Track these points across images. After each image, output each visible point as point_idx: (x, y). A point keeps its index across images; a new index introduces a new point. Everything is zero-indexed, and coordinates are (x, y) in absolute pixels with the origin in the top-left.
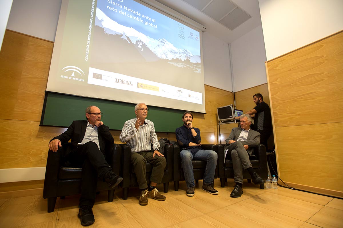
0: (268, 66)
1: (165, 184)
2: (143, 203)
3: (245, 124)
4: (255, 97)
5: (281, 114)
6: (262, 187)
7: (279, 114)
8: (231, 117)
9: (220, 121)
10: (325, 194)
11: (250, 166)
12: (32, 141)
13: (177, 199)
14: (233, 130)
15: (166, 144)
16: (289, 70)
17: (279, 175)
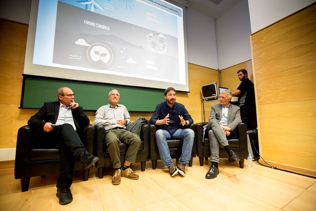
0: (252, 40)
1: (142, 163)
2: (115, 182)
5: (265, 90)
6: (241, 166)
7: (263, 90)
8: (215, 94)
9: (205, 100)
11: (227, 144)
12: (14, 123)
13: (151, 179)
14: (212, 108)
15: (142, 123)
16: (275, 42)
17: (261, 154)
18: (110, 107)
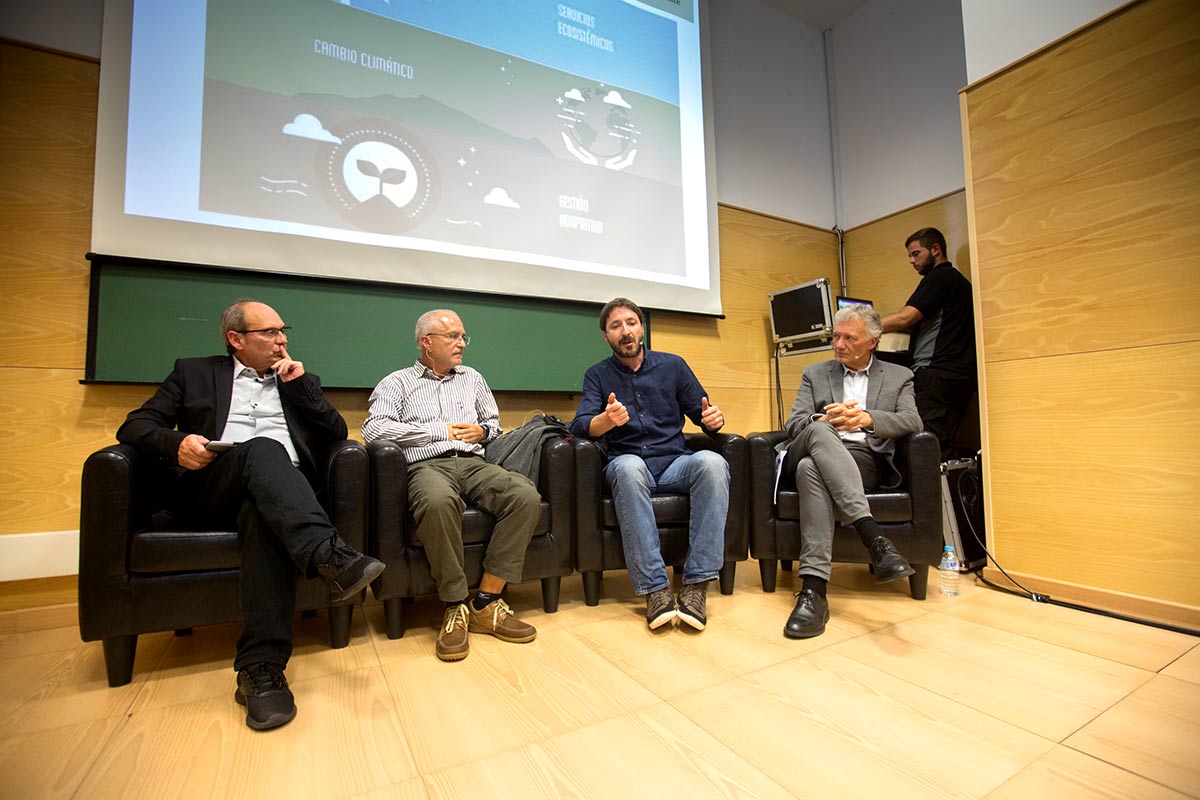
0: (971, 109)
1: (545, 582)
2: (450, 651)
3: (854, 346)
4: (916, 245)
5: (1013, 307)
6: (917, 590)
7: (1005, 307)
8: (821, 325)
9: (781, 345)
10: (1169, 623)
11: (865, 511)
12: (66, 439)
13: (582, 639)
16: (1060, 118)
17: (991, 546)
18: (425, 375)
